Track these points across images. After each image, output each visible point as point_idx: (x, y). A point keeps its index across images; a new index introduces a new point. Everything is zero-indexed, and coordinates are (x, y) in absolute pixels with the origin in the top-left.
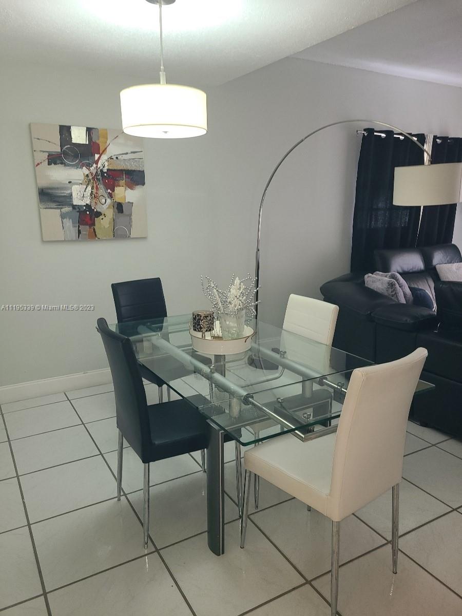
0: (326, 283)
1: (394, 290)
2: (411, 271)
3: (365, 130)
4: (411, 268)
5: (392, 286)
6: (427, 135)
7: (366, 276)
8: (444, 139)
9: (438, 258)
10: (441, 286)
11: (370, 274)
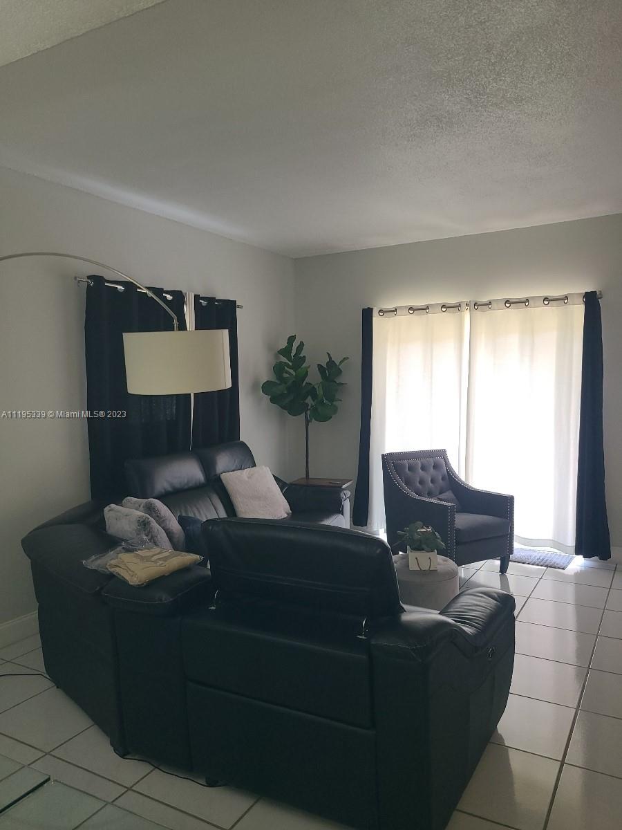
0: (34, 530)
1: (149, 532)
2: (186, 487)
3: (89, 277)
4: (186, 481)
5: (145, 525)
6: (186, 294)
7: (106, 509)
8: (211, 300)
9: (223, 462)
10: (210, 528)
11: (113, 506)
